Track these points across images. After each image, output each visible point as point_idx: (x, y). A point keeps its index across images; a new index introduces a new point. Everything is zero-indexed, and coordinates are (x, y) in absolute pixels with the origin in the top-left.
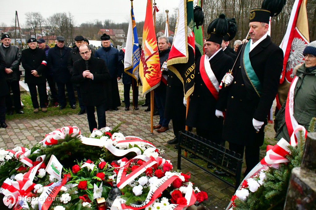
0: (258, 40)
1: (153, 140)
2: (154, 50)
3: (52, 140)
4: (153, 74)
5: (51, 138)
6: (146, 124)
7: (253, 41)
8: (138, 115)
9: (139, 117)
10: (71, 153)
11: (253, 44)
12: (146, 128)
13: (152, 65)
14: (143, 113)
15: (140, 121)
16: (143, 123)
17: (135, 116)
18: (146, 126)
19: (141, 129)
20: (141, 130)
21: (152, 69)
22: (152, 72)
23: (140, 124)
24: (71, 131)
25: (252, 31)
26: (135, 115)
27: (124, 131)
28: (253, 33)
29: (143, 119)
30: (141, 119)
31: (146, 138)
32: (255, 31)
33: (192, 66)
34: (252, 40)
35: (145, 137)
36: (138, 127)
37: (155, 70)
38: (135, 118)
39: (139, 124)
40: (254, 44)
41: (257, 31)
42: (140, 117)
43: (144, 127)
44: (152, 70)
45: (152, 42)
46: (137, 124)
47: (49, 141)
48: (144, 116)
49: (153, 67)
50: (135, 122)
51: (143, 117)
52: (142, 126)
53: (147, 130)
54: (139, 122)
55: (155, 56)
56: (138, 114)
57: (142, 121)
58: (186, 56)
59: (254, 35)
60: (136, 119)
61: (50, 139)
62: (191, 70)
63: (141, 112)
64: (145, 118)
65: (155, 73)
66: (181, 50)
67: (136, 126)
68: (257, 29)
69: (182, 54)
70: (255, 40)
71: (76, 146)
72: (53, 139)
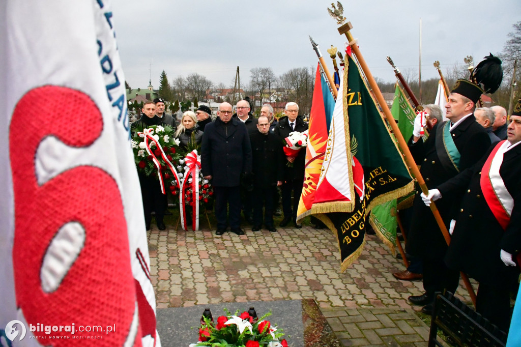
1: (398, 296)
12: (390, 270)
15: (383, 257)
16: (388, 261)
17: (377, 245)
18: (390, 265)
19: (380, 270)
20: (380, 274)
23: (381, 261)
26: (376, 242)
30: (386, 253)
31: (385, 290)
35: (383, 288)
36: (376, 266)
38: (375, 249)
39: (379, 261)
43: (388, 268)
46: (375, 261)
50: (374, 257)
52: (383, 265)
54: (381, 257)
55: (317, 161)
57: (387, 257)
60: (377, 251)
62: (352, 223)
67: (373, 264)
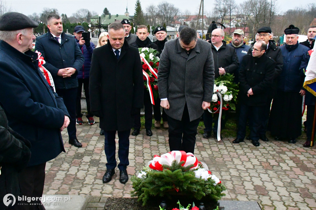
3: (157, 164)
5: (157, 161)
10: (179, 189)
24: (184, 158)
27: (293, 179)
47: (153, 165)
61: (155, 162)
71: (183, 180)
72: (158, 162)
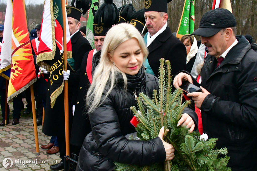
0: (156, 33)
2: (20, 43)
4: (17, 74)
6: (31, 144)
7: (150, 34)
8: (21, 132)
9: (23, 135)
11: (150, 37)
12: (30, 150)
13: (17, 62)
14: (29, 128)
15: (24, 141)
16: (28, 143)
17: (18, 133)
18: (30, 146)
19: (22, 152)
20: (23, 154)
21: (16, 67)
22: (16, 71)
23: (22, 145)
25: (150, 23)
26: (16, 131)
28: (151, 25)
29: (29, 137)
30: (25, 138)
32: (153, 23)
33: (54, 64)
34: (148, 34)
36: (19, 149)
37: (20, 69)
38: (16, 137)
39: (20, 145)
40: (152, 37)
41: (156, 22)
42: (25, 134)
43: (28, 148)
44: (17, 69)
45: (17, 32)
46: (17, 145)
48: (30, 133)
49: (18, 65)
50: (16, 143)
51: (28, 134)
52: (24, 147)
53: (31, 153)
54: (22, 142)
55: (21, 50)
56: (22, 130)
57: (26, 141)
58: (52, 50)
59: (152, 27)
60: (18, 138)
63: (27, 127)
64: (32, 136)
65: (21, 72)
66: (47, 43)
67: (16, 148)
68: (155, 20)
69: (48, 48)
70: (152, 34)
